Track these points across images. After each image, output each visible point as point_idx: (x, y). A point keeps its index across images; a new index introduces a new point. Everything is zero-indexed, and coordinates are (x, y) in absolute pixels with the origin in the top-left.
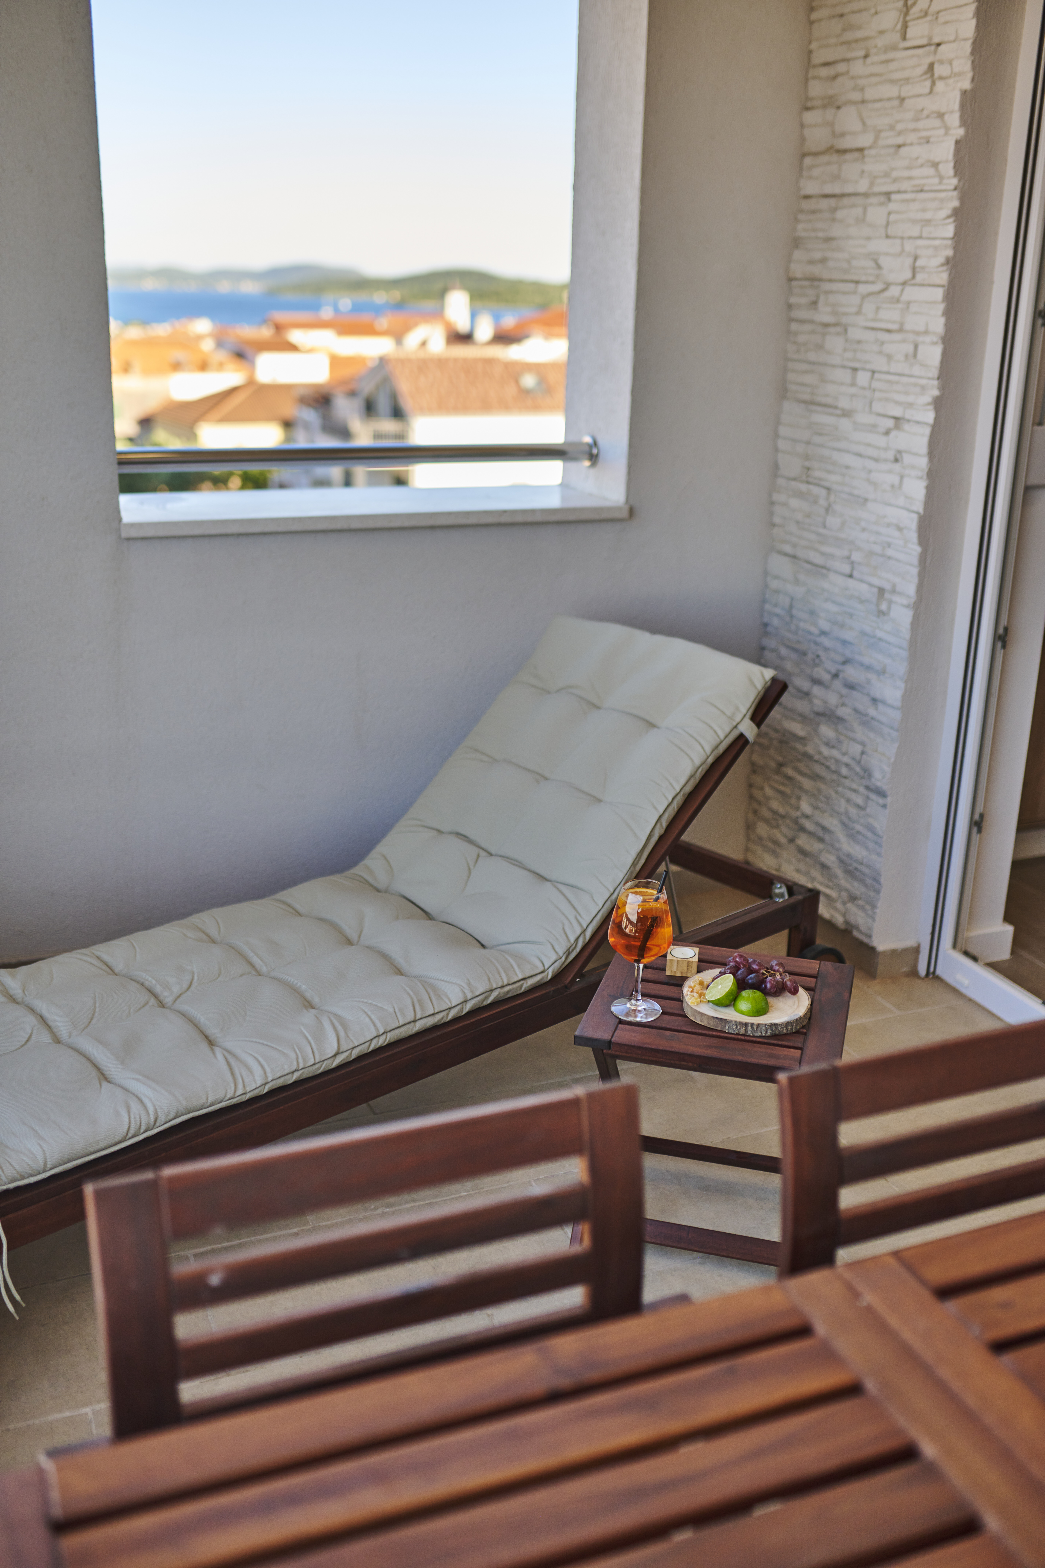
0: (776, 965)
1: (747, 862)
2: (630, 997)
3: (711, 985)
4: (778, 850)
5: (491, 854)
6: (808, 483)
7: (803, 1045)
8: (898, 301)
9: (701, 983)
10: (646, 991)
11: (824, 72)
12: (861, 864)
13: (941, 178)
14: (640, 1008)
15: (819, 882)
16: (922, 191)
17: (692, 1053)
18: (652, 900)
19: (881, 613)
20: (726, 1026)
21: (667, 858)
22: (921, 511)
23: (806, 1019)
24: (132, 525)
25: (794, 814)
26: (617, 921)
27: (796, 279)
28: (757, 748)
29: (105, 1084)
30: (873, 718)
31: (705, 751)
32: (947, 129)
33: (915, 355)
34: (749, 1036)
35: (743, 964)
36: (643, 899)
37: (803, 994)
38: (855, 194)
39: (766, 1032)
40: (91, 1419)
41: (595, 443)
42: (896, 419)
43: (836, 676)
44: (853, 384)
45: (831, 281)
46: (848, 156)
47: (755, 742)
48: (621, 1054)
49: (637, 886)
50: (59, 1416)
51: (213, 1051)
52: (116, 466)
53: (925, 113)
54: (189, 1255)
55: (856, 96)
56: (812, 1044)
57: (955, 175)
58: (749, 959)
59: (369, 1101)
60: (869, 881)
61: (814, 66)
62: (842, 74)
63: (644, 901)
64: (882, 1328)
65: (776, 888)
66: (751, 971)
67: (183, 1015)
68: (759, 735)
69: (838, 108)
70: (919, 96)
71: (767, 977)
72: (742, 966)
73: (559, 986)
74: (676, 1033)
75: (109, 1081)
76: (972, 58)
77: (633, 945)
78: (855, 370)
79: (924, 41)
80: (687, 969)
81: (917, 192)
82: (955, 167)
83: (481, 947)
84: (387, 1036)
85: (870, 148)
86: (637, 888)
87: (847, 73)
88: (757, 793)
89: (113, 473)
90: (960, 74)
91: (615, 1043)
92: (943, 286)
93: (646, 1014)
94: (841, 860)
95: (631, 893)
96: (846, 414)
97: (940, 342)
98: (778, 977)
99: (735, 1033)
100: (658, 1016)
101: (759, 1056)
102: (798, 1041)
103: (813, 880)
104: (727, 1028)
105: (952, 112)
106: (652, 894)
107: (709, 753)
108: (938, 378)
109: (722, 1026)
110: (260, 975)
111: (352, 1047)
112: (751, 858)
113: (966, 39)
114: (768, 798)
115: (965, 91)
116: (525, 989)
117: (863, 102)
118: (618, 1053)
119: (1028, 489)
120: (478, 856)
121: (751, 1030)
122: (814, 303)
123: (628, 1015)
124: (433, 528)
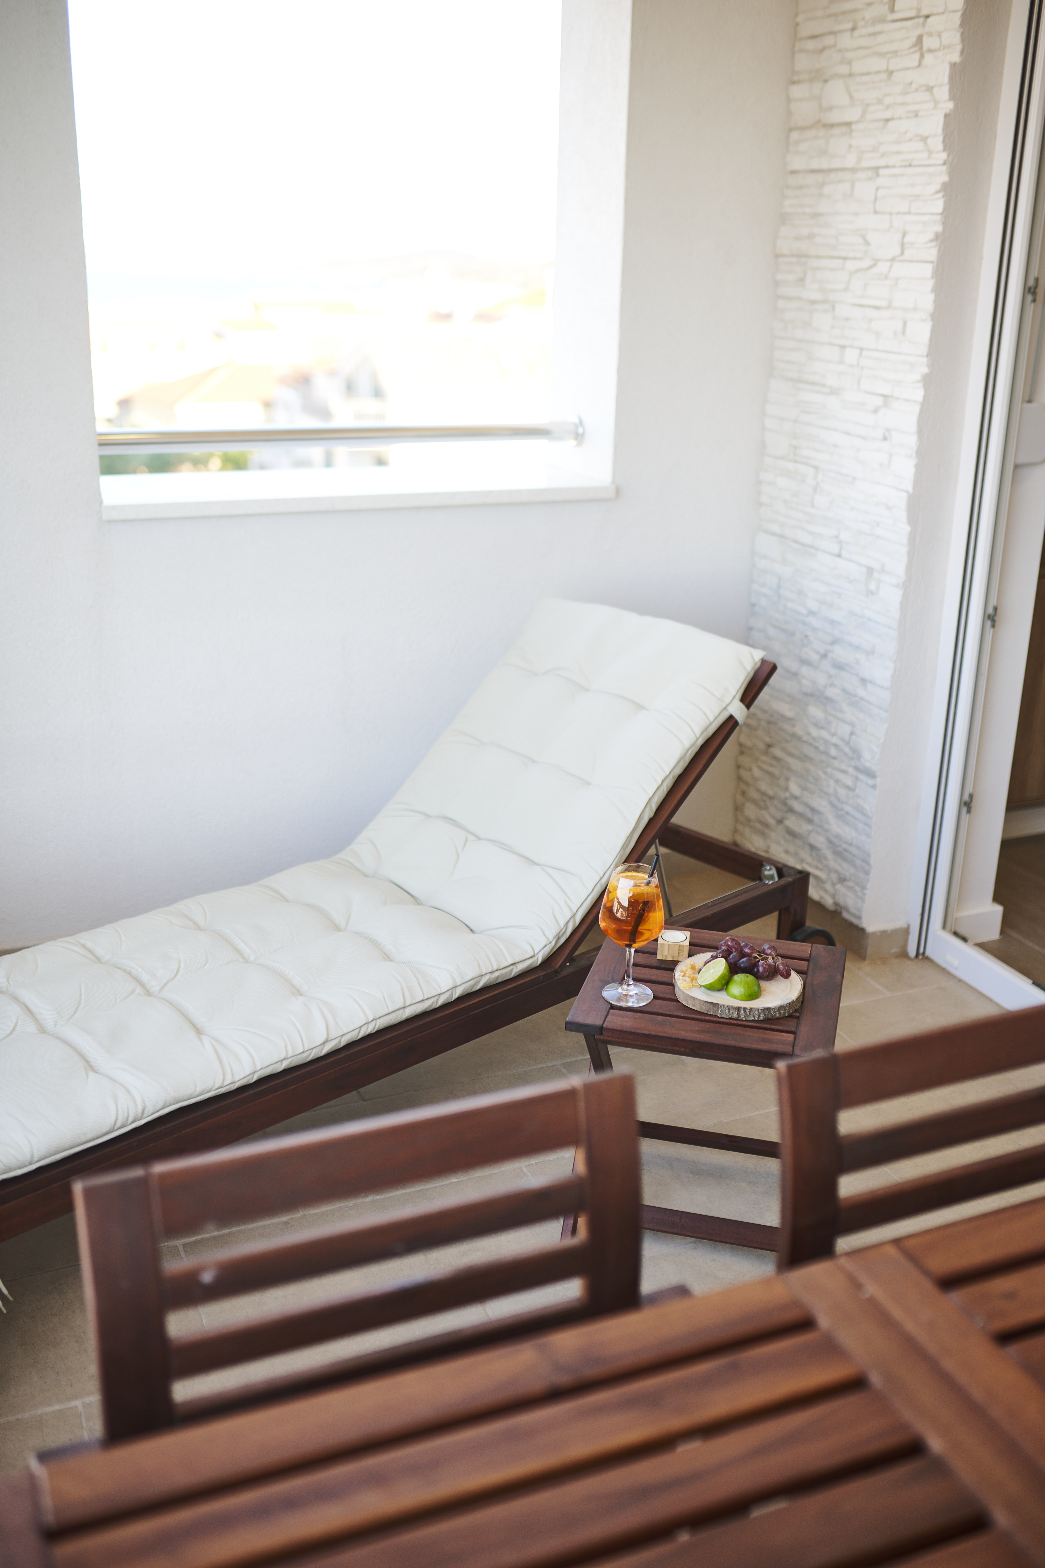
0: (768, 949)
1: (735, 844)
2: (621, 981)
3: (703, 970)
4: (767, 831)
5: (479, 838)
6: (795, 461)
7: (796, 1029)
8: (886, 277)
9: (693, 967)
10: (638, 976)
11: (811, 45)
12: (851, 845)
13: (930, 152)
14: (631, 993)
15: (808, 864)
16: (910, 165)
17: (685, 1038)
18: (643, 885)
19: (870, 593)
20: (718, 1011)
21: (657, 841)
22: (911, 490)
23: (799, 1002)
24: (113, 508)
25: (783, 795)
26: (608, 905)
27: (782, 256)
28: (744, 729)
29: (92, 1074)
30: (862, 699)
31: (694, 733)
32: (936, 102)
33: (904, 333)
34: (742, 1020)
35: (735, 948)
36: (635, 884)
37: (795, 978)
38: (843, 170)
39: (759, 1016)
40: (81, 1411)
41: (581, 422)
42: (885, 396)
43: (824, 656)
44: (841, 362)
45: (819, 257)
46: (836, 131)
47: (745, 723)
48: (613, 1039)
49: (626, 870)
50: (48, 1409)
51: (200, 1039)
52: (97, 447)
53: (914, 86)
54: (178, 1245)
55: (843, 69)
56: (805, 1028)
57: (944, 150)
58: (741, 942)
59: (359, 1088)
60: (858, 862)
61: (801, 39)
62: (830, 47)
63: (635, 885)
64: (886, 1320)
65: (766, 870)
66: (743, 955)
67: (170, 1003)
68: (748, 717)
69: (826, 81)
70: (907, 69)
71: (759, 961)
72: (734, 950)
73: (549, 971)
74: (668, 1018)
75: (95, 1071)
76: (962, 30)
77: (625, 929)
78: (843, 347)
79: (913, 13)
80: (679, 953)
81: (905, 166)
82: (944, 141)
83: (470, 931)
84: (376, 1023)
85: (858, 122)
86: (628, 872)
87: (835, 45)
88: (745, 774)
89: (93, 456)
90: (948, 47)
91: (606, 1029)
92: (932, 262)
93: (637, 999)
94: (830, 841)
95: (623, 877)
96: (834, 392)
97: (929, 318)
98: (770, 961)
99: (728, 1017)
100: (650, 1000)
101: (752, 1040)
102: (791, 1025)
103: (802, 861)
104: (720, 1012)
105: (941, 85)
106: (644, 879)
107: (698, 735)
108: (927, 356)
109: (714, 1010)
110: (247, 962)
111: (341, 1035)
112: (739, 840)
113: (955, 11)
114: (756, 780)
115: (955, 64)
116: (515, 974)
117: (851, 75)
118: (610, 1039)
119: (1016, 467)
120: (466, 840)
121: (744, 1014)
122: (802, 280)
123: (619, 1000)
124: (417, 508)
